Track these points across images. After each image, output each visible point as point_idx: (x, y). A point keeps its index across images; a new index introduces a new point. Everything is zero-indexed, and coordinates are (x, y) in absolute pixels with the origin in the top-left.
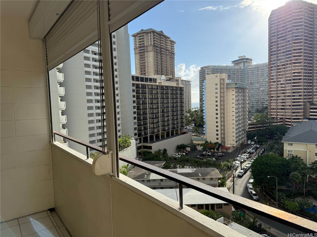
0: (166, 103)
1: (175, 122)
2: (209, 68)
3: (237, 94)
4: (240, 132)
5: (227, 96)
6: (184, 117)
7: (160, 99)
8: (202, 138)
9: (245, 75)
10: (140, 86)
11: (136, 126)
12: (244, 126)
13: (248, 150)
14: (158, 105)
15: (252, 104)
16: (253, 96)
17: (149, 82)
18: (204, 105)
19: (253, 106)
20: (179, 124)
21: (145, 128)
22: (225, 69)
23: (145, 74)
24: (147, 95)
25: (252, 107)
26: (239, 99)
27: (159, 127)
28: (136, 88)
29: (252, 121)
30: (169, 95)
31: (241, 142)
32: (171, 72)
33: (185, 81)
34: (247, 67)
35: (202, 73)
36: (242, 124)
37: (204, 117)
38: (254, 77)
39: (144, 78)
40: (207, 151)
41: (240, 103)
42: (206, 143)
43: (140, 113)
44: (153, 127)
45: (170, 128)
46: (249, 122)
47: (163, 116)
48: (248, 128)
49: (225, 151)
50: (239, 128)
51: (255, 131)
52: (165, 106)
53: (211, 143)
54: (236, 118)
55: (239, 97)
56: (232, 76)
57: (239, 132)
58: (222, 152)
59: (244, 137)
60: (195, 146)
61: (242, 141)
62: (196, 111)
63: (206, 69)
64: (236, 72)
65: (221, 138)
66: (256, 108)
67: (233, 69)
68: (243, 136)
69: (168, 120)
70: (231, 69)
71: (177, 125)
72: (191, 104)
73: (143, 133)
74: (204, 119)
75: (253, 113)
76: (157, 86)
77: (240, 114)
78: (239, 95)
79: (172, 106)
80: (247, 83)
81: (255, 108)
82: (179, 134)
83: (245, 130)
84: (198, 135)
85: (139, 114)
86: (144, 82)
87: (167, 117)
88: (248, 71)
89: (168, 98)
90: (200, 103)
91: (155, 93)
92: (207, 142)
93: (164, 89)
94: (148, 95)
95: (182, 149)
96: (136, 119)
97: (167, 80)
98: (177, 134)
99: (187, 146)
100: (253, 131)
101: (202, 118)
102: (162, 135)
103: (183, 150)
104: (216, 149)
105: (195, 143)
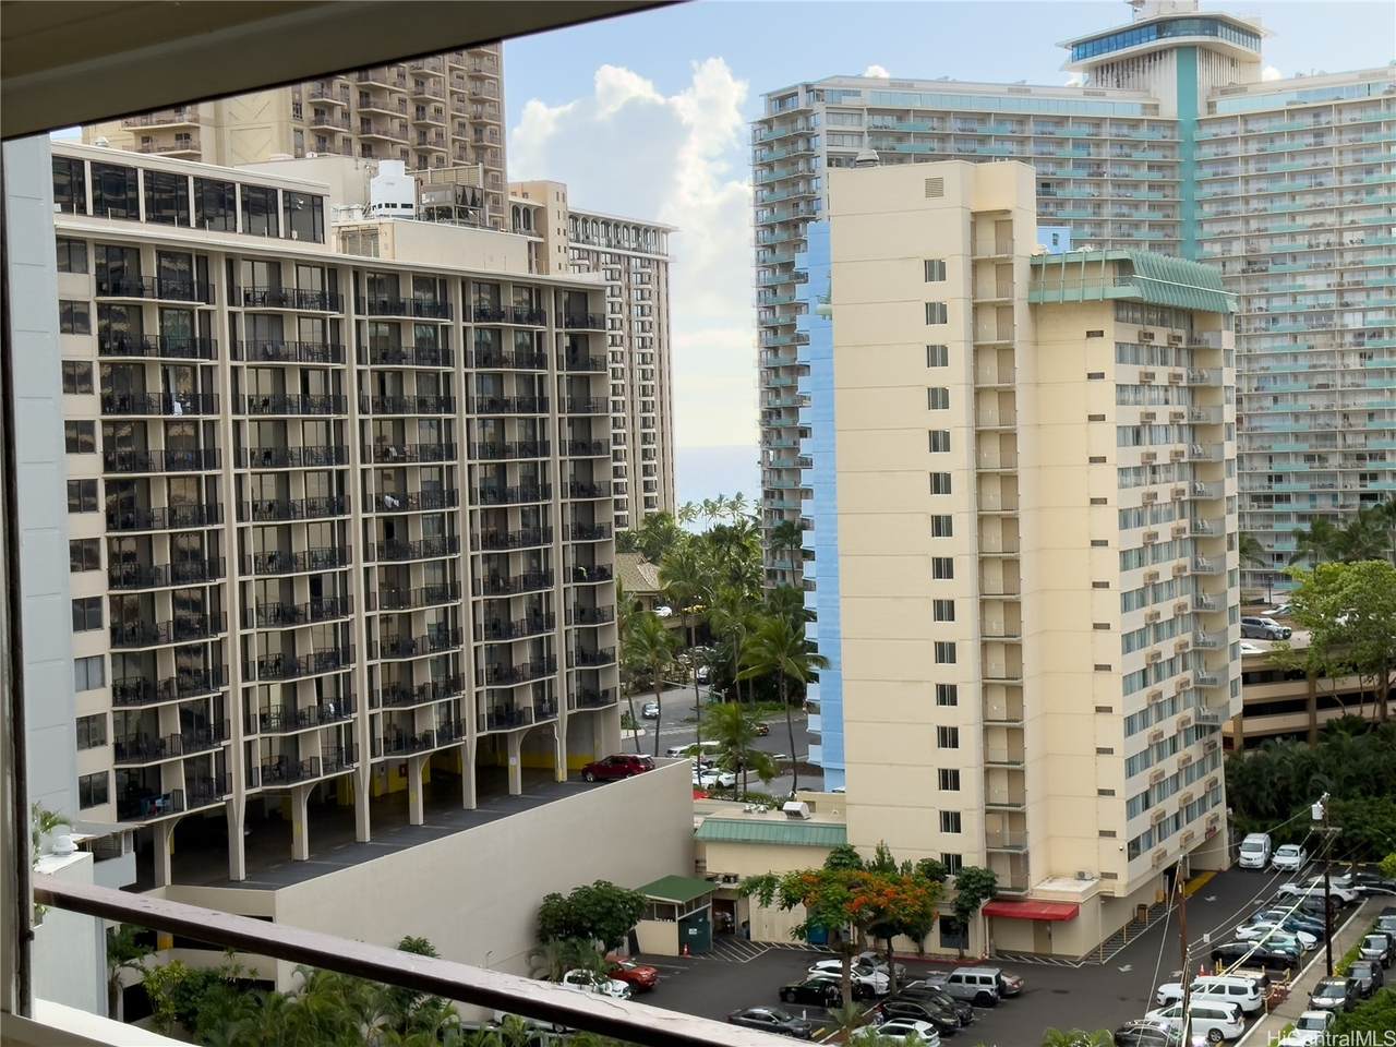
0: (424, 449)
1: (524, 657)
2: (848, 101)
3: (1131, 374)
4: (1168, 747)
5: (1038, 384)
6: (607, 600)
7: (363, 410)
8: (795, 821)
9: (1200, 183)
10: (150, 268)
11: (99, 701)
12: (1203, 689)
13: (1244, 932)
14: (341, 474)
15: (1263, 467)
16: (1273, 388)
17: (249, 230)
18: (807, 478)
19: (1277, 488)
20: (559, 677)
21: (202, 720)
22: (1002, 118)
23: (188, 136)
24: (224, 363)
25: (1268, 498)
26: (1153, 415)
27: (346, 705)
28: (100, 291)
29: (1271, 635)
30: (459, 370)
31: (1173, 848)
32: (470, 131)
33: (606, 223)
34: (1211, 106)
35: (780, 152)
36: (1185, 668)
37: (810, 601)
38: (1283, 205)
39: (186, 178)
40: (845, 953)
41: (1163, 458)
42: (843, 873)
43: (141, 559)
44: (283, 706)
45: (469, 715)
46: (1253, 647)
47: (395, 589)
48: (1237, 707)
49: (1023, 943)
50: (1158, 707)
51: (1301, 735)
52: (415, 486)
53: (884, 865)
54: (1126, 608)
55: (1146, 394)
56: (1070, 191)
57: (1160, 746)
58: (1000, 959)
59: (1203, 800)
60: (725, 905)
61: (1189, 838)
62: (720, 537)
63: (819, 107)
64: (1107, 153)
65: (990, 810)
66: (1304, 506)
67: (1078, 120)
68: (1197, 789)
69: (447, 635)
70: (1061, 121)
71: (539, 687)
72: (668, 467)
73: (176, 780)
74: (811, 616)
75: (1280, 557)
76: (331, 271)
77: (1165, 571)
78: (1152, 376)
79: (484, 480)
80: (1211, 260)
81: (1294, 506)
82: (562, 775)
83: (1213, 729)
84: (751, 787)
85: (130, 569)
86: (185, 222)
87: (433, 596)
88: (1223, 142)
89: (447, 404)
90: (765, 453)
91: (308, 351)
92: (844, 857)
93: (399, 308)
94: (235, 370)
95: (598, 934)
96: (99, 625)
97: (430, 215)
98: (542, 783)
99: (640, 907)
100: (1286, 735)
101: (791, 606)
102: (378, 793)
103: (609, 947)
104: (936, 927)
105: (731, 871)
